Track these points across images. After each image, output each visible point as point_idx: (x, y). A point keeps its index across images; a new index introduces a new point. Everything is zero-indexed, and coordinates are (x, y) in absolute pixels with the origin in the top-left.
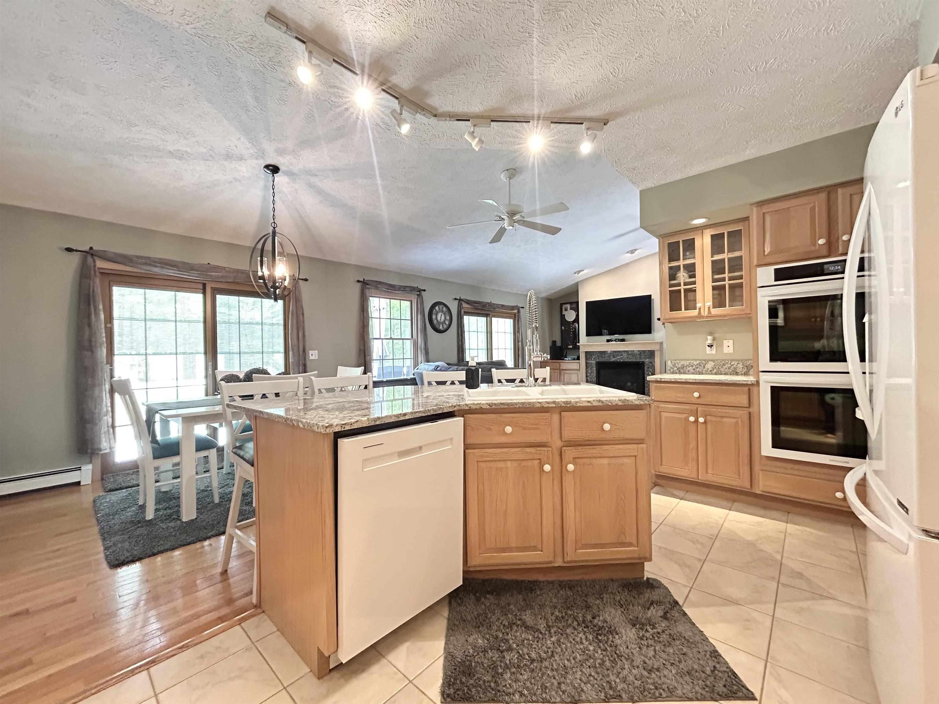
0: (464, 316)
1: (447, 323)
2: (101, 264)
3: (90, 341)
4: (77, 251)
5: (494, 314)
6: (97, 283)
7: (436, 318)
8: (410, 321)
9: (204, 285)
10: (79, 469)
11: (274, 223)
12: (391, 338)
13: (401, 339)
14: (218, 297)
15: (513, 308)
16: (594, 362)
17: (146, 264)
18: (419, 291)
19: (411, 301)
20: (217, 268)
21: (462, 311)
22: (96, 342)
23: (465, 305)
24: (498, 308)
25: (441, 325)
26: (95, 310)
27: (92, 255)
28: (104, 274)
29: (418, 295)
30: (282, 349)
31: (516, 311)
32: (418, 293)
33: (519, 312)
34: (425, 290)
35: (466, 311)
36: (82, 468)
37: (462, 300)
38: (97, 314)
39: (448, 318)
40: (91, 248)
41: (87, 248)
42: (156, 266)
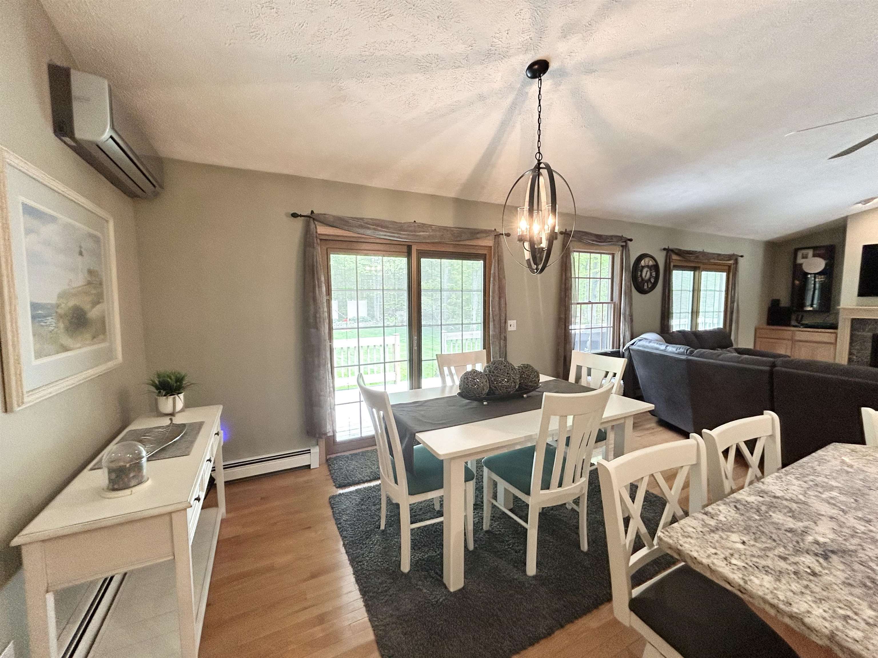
0: (674, 272)
1: (652, 280)
2: (322, 230)
3: (315, 317)
4: (301, 216)
5: (706, 266)
6: (319, 250)
7: (641, 275)
8: (610, 280)
9: (409, 248)
10: (308, 452)
11: (539, 153)
12: (590, 303)
13: (600, 303)
14: (423, 260)
15: (730, 257)
16: (870, 334)
17: (361, 227)
18: (625, 242)
19: (613, 255)
20: (423, 226)
21: (672, 264)
22: (320, 318)
23: (674, 257)
24: (714, 258)
25: (646, 284)
26: (318, 282)
27: (314, 219)
28: (325, 240)
29: (622, 246)
30: (481, 319)
31: (731, 262)
32: (624, 244)
33: (736, 262)
34: (631, 240)
35: (675, 264)
36: (311, 451)
37: (672, 250)
38: (320, 287)
39: (654, 274)
40: (312, 212)
41: (308, 212)
42: (369, 228)
